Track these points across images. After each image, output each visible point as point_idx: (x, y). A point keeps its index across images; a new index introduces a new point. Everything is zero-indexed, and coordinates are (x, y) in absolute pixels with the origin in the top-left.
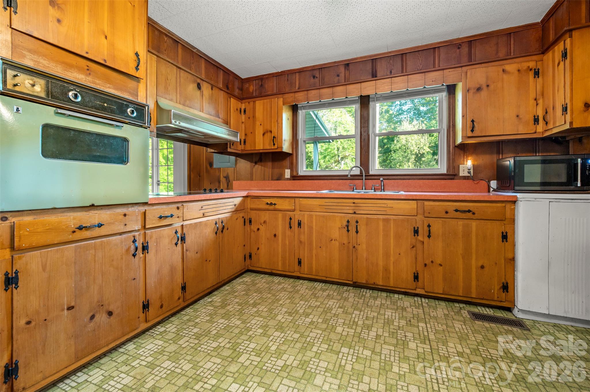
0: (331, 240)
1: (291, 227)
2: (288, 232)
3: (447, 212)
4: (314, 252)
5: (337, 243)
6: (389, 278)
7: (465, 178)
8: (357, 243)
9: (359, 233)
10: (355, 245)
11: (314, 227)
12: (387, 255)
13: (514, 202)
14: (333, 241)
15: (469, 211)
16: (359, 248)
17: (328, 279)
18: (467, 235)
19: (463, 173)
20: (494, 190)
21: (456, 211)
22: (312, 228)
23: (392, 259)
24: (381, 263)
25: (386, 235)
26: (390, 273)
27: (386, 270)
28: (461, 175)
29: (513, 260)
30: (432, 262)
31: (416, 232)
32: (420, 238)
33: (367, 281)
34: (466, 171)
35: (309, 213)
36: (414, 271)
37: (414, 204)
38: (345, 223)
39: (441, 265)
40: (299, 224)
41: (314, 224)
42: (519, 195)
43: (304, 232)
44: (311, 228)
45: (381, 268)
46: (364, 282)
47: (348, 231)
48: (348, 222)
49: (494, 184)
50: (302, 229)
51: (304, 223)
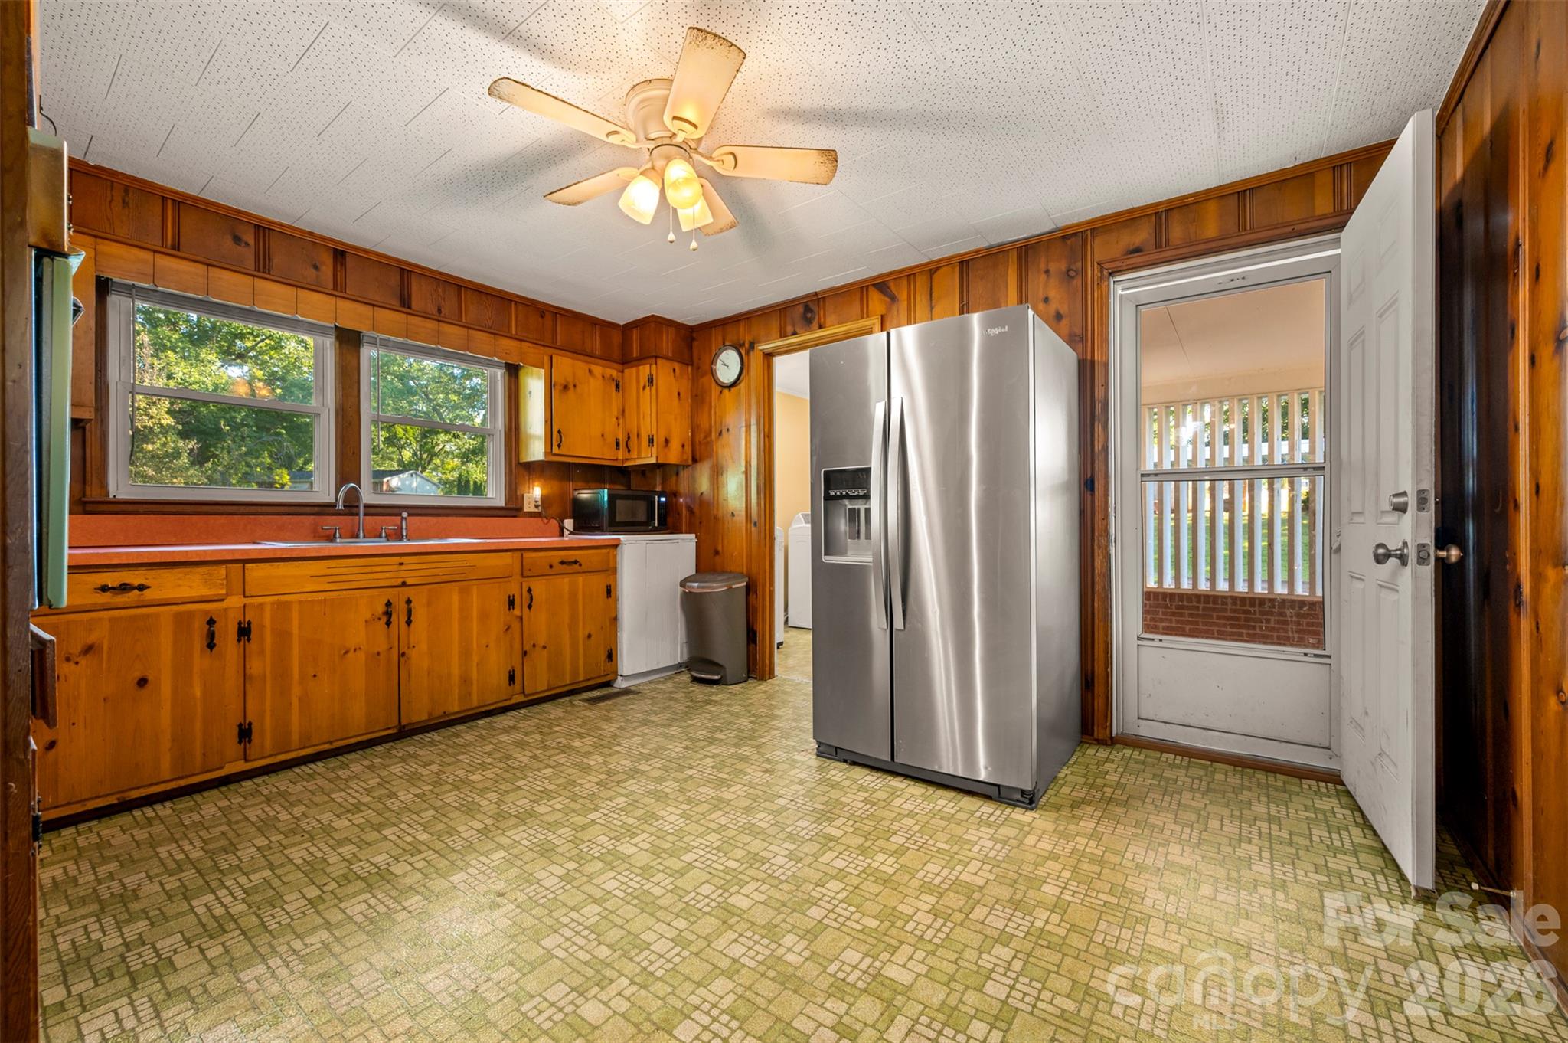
0: (347, 652)
1: (211, 646)
2: (200, 660)
3: (551, 567)
4: (296, 691)
5: (361, 656)
6: (470, 694)
7: (531, 515)
8: (409, 644)
9: (412, 625)
10: (406, 650)
11: (295, 631)
12: (465, 653)
13: (616, 546)
14: (351, 654)
15: (576, 562)
16: (413, 654)
17: (335, 745)
18: (573, 595)
19: (528, 507)
20: (571, 533)
21: (562, 563)
22: (289, 634)
23: (475, 658)
24: (456, 671)
25: (465, 618)
26: (472, 684)
27: (465, 680)
28: (526, 509)
29: (615, 620)
30: (534, 646)
31: (511, 603)
32: (517, 612)
33: (430, 714)
34: (533, 503)
35: (277, 597)
36: (510, 668)
37: (507, 558)
38: (381, 608)
39: (544, 647)
40: (244, 632)
41: (295, 623)
42: (622, 537)
43: (262, 652)
44: (283, 636)
45: (456, 679)
46: (425, 717)
47: (388, 623)
48: (389, 604)
49: (569, 524)
50: (253, 646)
51: (262, 627)
